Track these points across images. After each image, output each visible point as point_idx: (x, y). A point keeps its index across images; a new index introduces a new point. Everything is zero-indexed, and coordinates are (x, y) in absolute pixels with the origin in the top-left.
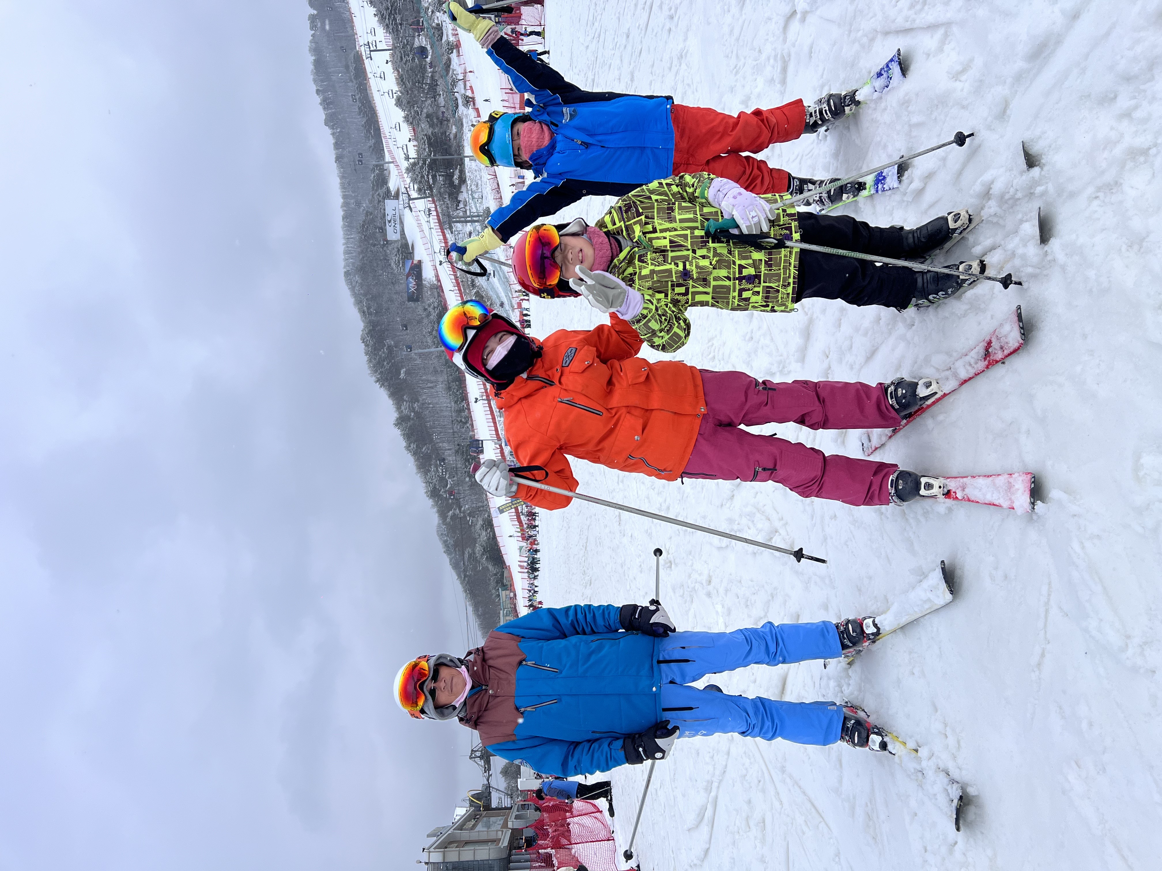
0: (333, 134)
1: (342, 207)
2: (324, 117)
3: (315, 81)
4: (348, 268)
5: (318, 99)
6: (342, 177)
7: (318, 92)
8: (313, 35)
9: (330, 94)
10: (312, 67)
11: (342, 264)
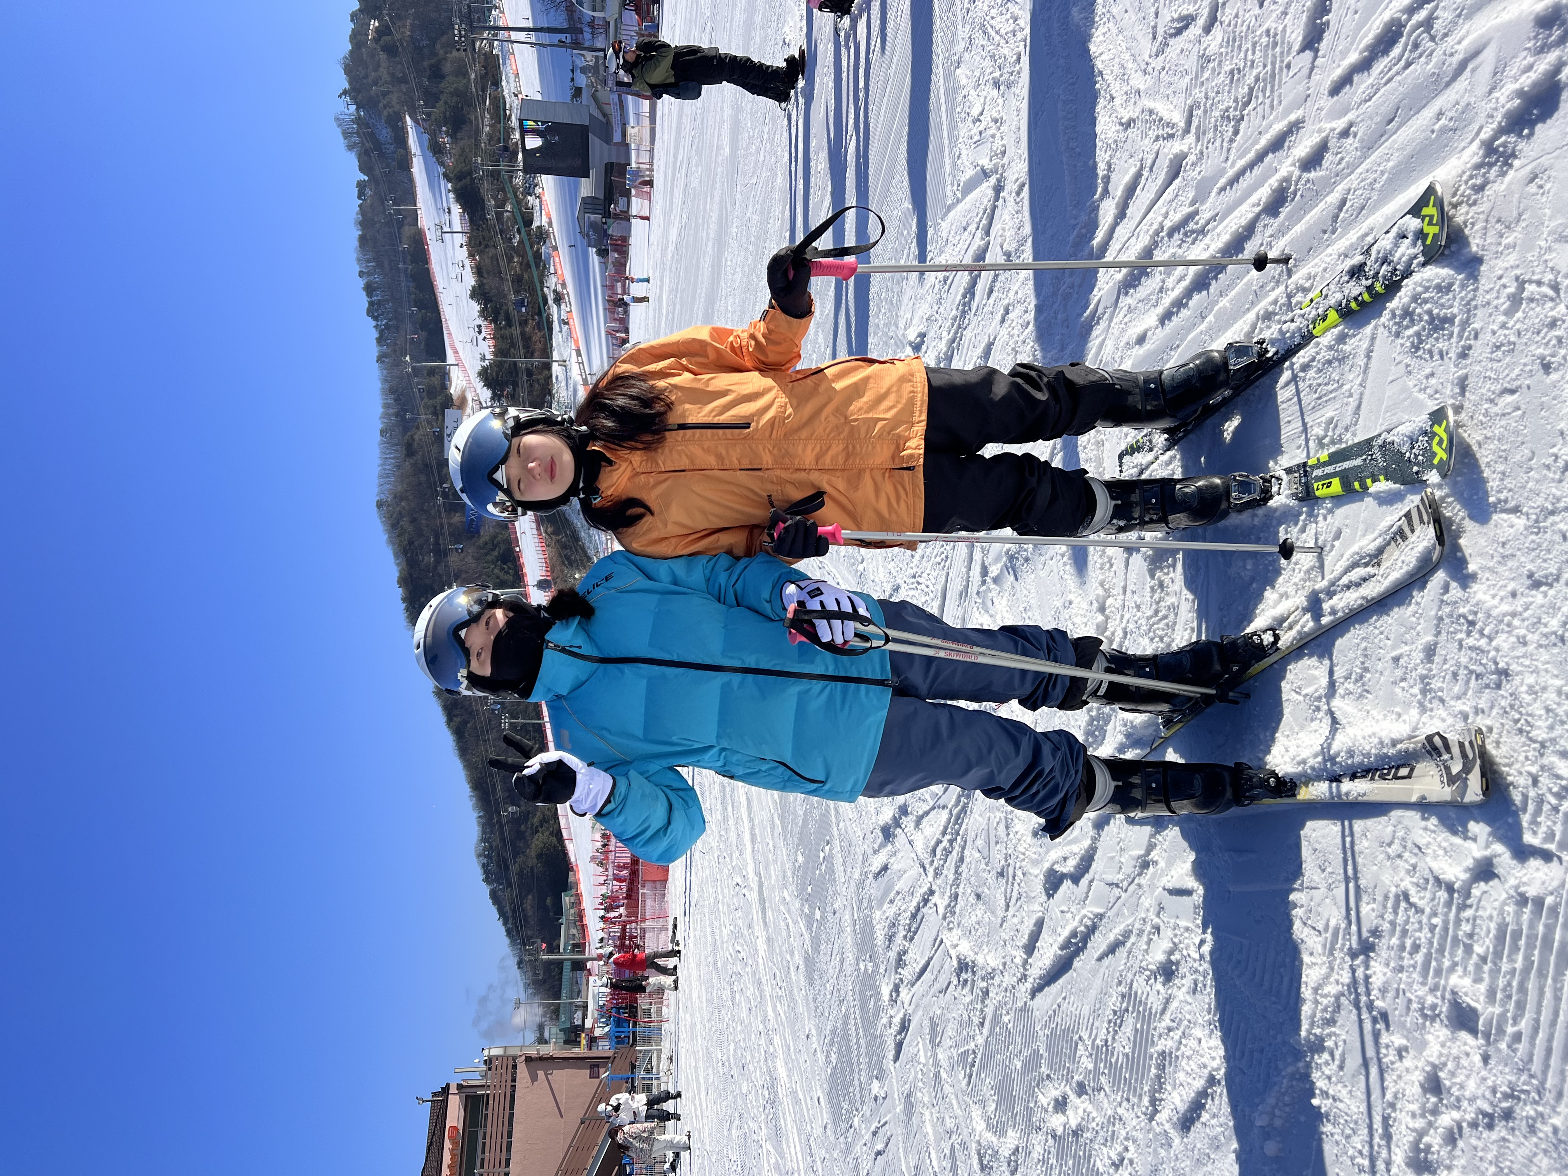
0: (376, 327)
1: (381, 418)
2: (367, 305)
3: (359, 260)
4: (382, 496)
5: (361, 282)
6: (385, 381)
7: (361, 274)
8: (360, 206)
9: (377, 278)
10: (356, 243)
11: (376, 490)
